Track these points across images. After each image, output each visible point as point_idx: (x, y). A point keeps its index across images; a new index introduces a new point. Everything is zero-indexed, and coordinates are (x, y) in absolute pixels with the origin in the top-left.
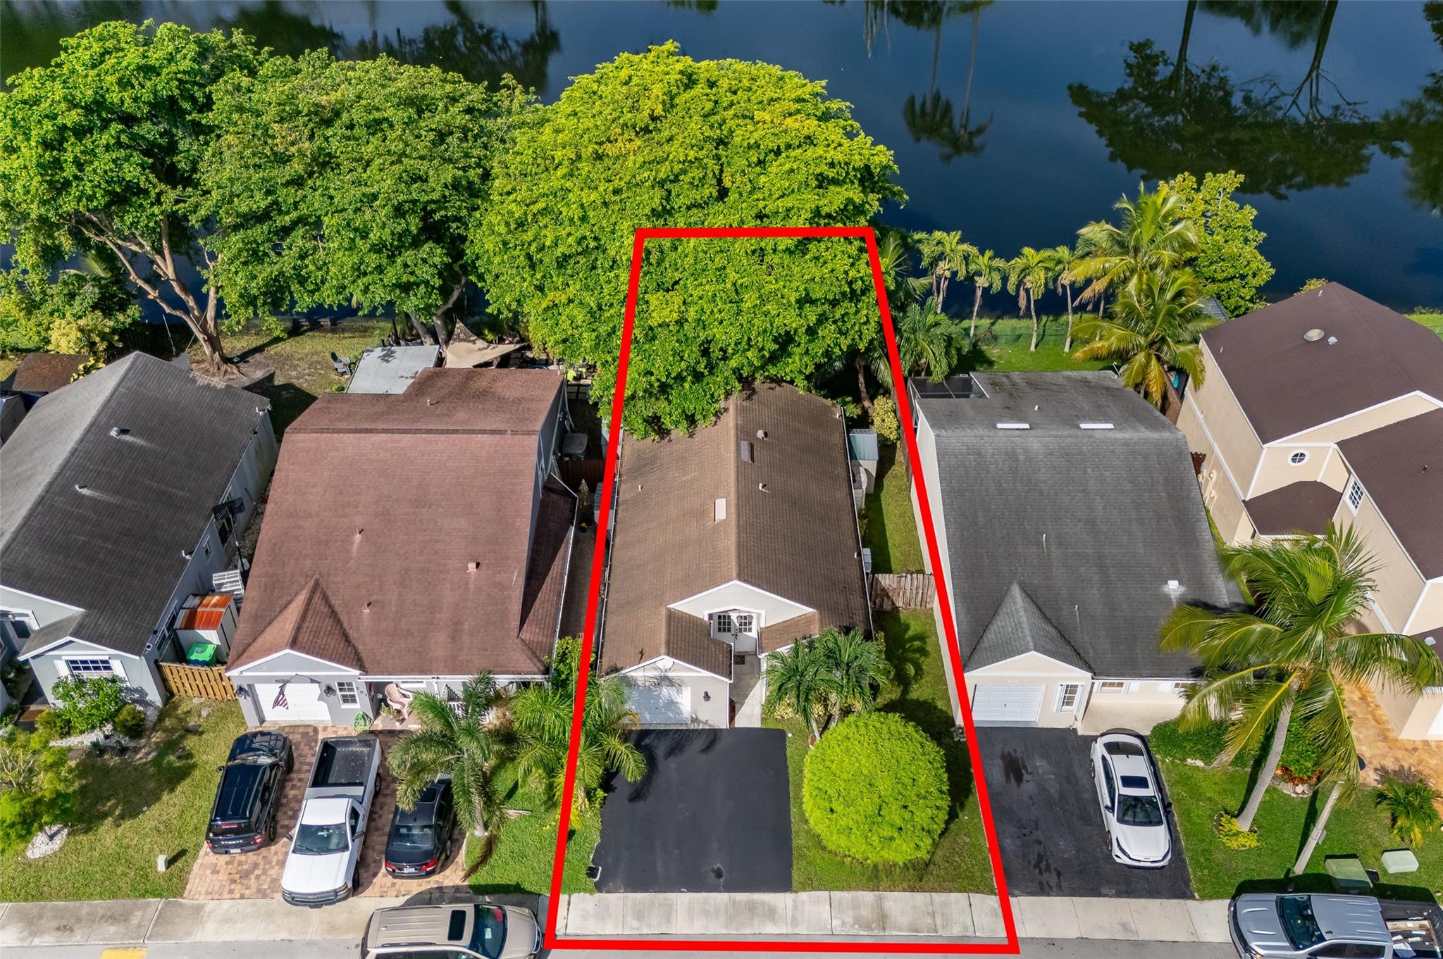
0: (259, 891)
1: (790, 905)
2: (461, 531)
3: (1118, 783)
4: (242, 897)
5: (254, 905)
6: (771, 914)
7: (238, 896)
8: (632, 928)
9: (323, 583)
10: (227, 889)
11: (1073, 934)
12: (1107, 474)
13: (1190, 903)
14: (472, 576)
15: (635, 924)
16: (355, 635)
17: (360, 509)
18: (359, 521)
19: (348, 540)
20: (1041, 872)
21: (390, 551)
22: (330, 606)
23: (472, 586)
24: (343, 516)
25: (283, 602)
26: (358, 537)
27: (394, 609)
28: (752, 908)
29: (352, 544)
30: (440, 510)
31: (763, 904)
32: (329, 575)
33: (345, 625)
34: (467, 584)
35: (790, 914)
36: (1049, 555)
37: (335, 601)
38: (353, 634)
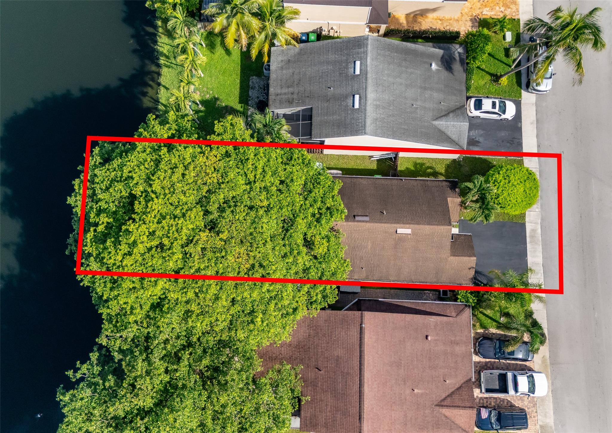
0: (534, 406)
1: (530, 224)
2: (412, 345)
3: (494, 110)
4: (537, 412)
5: (539, 407)
6: (534, 231)
7: (536, 414)
8: (541, 276)
9: (436, 403)
10: (534, 419)
11: (535, 139)
12: (386, 72)
13: (522, 102)
14: (432, 338)
15: (540, 275)
16: (457, 385)
17: (402, 392)
18: (408, 391)
19: (417, 395)
20: (514, 144)
21: (422, 375)
22: (446, 398)
23: (436, 338)
24: (406, 400)
25: (444, 419)
26: (416, 391)
27: (446, 370)
28: (532, 237)
29: (419, 393)
30: (402, 355)
31: (530, 233)
32: (433, 401)
33: (453, 390)
34: (435, 340)
35: (534, 225)
36: (420, 106)
37: (444, 396)
38: (457, 386)
